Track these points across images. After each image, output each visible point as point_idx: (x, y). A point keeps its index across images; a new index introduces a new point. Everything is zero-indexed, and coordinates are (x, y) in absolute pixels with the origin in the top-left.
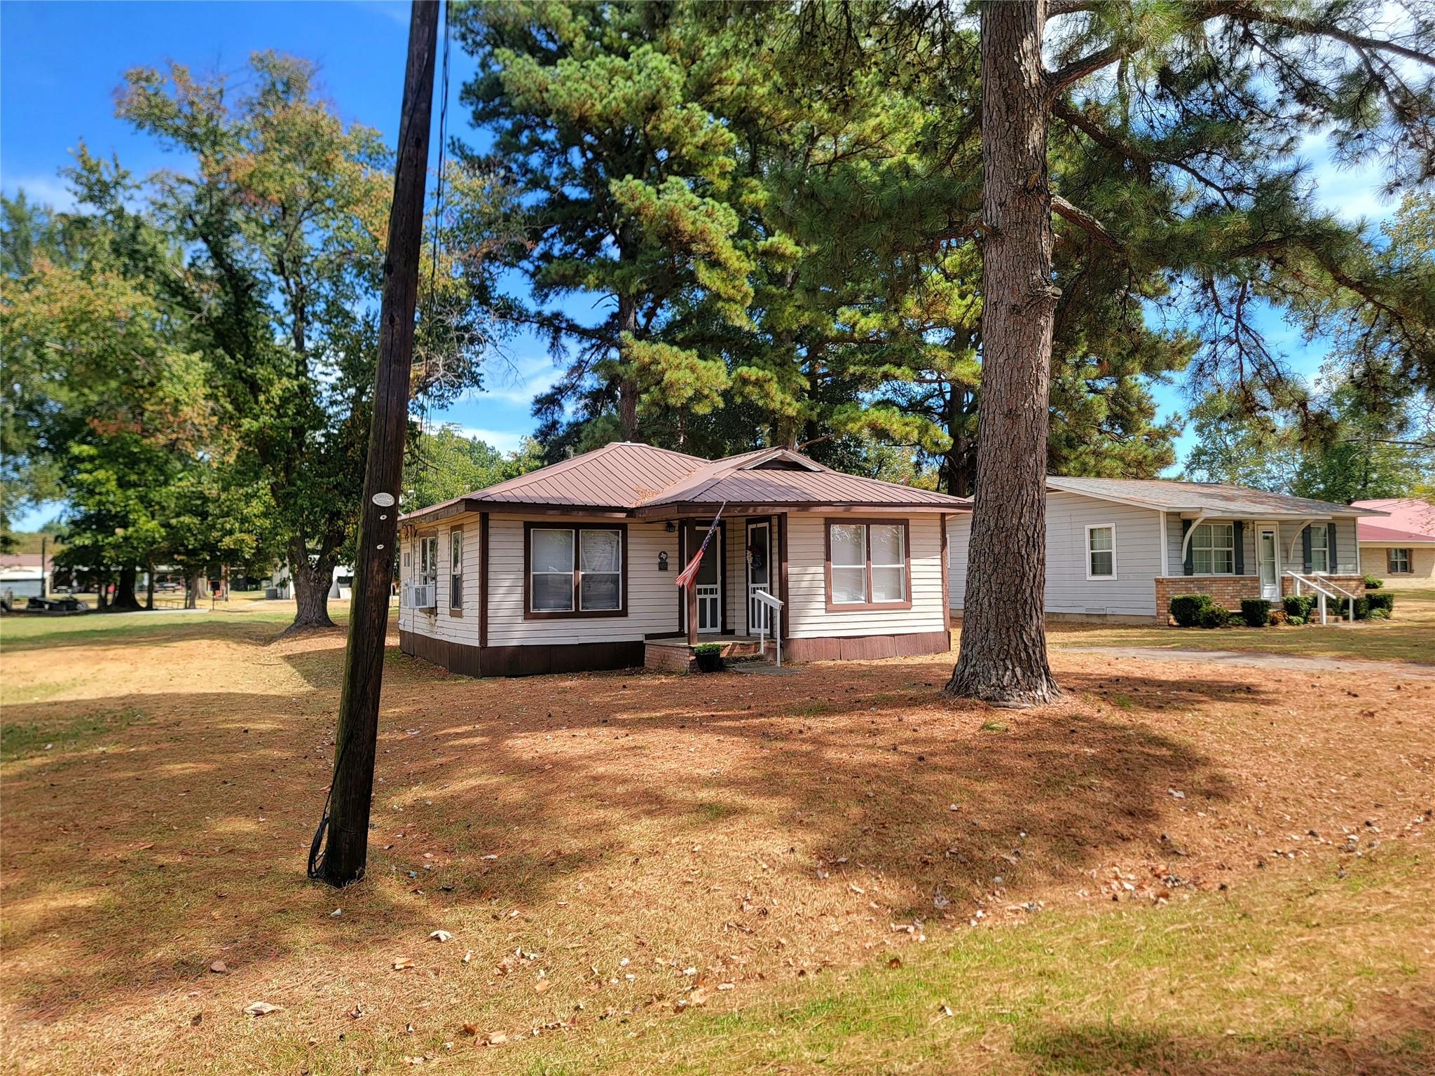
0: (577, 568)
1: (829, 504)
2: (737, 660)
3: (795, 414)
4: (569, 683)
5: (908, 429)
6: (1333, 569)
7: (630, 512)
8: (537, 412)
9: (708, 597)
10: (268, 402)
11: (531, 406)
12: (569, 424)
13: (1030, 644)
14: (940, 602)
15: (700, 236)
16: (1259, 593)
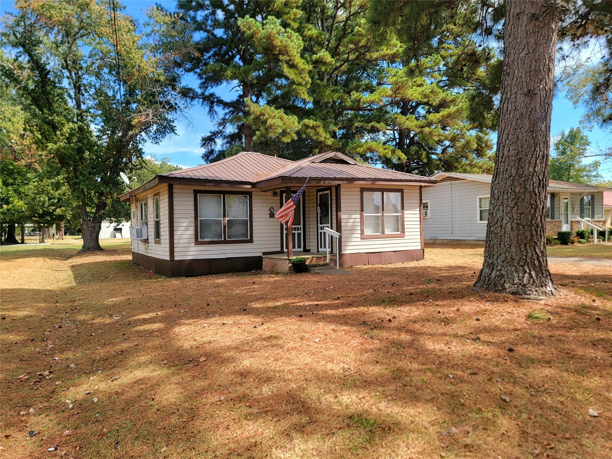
0: (224, 216)
1: (364, 179)
2: (315, 266)
3: (331, 144)
4: (221, 280)
5: (386, 151)
6: (593, 217)
7: (254, 185)
8: (203, 145)
9: (296, 232)
10: (62, 135)
11: (200, 142)
12: (219, 151)
13: (540, 255)
14: (419, 233)
15: (284, 51)
16: (561, 228)
